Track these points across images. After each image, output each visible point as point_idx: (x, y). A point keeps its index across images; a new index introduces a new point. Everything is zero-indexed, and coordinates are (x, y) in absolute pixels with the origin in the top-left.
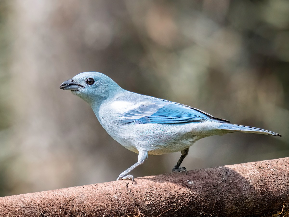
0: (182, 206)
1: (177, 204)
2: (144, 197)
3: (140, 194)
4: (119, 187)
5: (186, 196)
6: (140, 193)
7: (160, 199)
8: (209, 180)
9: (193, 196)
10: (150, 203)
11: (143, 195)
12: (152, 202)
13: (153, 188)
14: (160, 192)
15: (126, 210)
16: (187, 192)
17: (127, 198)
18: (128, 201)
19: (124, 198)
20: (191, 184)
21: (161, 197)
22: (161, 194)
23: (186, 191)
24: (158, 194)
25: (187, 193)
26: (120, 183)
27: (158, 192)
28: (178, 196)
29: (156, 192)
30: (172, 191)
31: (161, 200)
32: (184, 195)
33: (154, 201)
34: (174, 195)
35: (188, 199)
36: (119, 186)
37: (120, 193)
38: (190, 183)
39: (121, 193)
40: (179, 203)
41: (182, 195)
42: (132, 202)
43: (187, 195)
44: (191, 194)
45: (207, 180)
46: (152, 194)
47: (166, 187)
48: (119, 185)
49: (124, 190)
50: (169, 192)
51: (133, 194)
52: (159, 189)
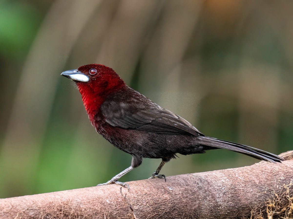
0: (165, 211)
1: (161, 210)
2: (132, 202)
3: (129, 199)
5: (169, 202)
6: (128, 198)
7: (146, 204)
8: (187, 187)
9: (174, 202)
10: (138, 207)
11: (131, 200)
12: (139, 207)
13: (139, 194)
14: (145, 197)
15: (117, 215)
16: (170, 199)
17: (117, 202)
18: (118, 206)
19: (115, 202)
20: (171, 190)
21: (147, 203)
22: (146, 199)
23: (168, 197)
24: (144, 199)
26: (108, 187)
27: (144, 198)
28: (162, 201)
29: (142, 197)
30: (156, 197)
32: (167, 201)
33: (141, 206)
34: (158, 201)
35: (170, 205)
36: (108, 191)
37: (110, 198)
38: (171, 189)
39: (111, 198)
40: (163, 209)
41: (165, 200)
42: (122, 207)
43: (169, 201)
44: (173, 200)
45: (185, 187)
46: (139, 199)
47: (150, 193)
48: (107, 190)
49: (113, 194)
50: (154, 198)
51: (122, 199)
52: (144, 195)
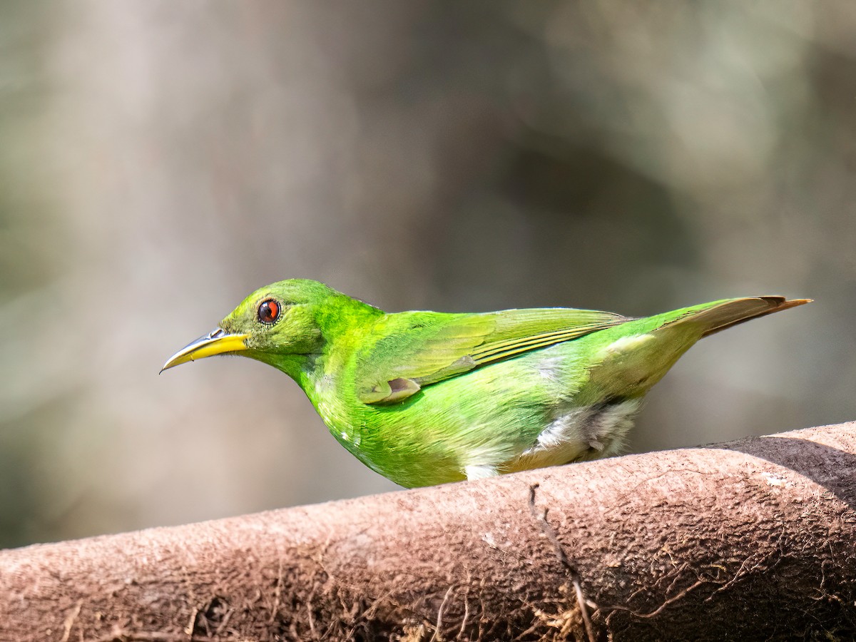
0: (743, 570)
1: (724, 564)
2: (597, 538)
3: (584, 527)
4: (503, 503)
5: (761, 531)
6: (583, 525)
7: (658, 545)
8: (847, 472)
9: (786, 533)
10: (619, 559)
11: (593, 533)
12: (628, 558)
13: (632, 505)
14: (658, 519)
15: (528, 591)
16: (765, 519)
17: (531, 543)
18: (534, 556)
19: (522, 542)
20: (777, 487)
21: (664, 539)
22: (662, 525)
23: (758, 513)
24: (650, 526)
25: (763, 522)
26: (503, 485)
27: (650, 519)
28: (728, 531)
29: (644, 517)
30: (704, 515)
31: (664, 549)
32: (751, 528)
33: (635, 552)
34: (713, 530)
35: (765, 544)
36: (500, 498)
37: (504, 525)
38: (775, 482)
39: (508, 525)
40: (733, 560)
41: (745, 528)
42: (552, 559)
43: (764, 530)
44: (778, 524)
45: (838, 471)
46: (628, 528)
47: (682, 499)
48: (499, 494)
49: (520, 511)
50: (695, 519)
51: (556, 527)
52: (655, 509)
